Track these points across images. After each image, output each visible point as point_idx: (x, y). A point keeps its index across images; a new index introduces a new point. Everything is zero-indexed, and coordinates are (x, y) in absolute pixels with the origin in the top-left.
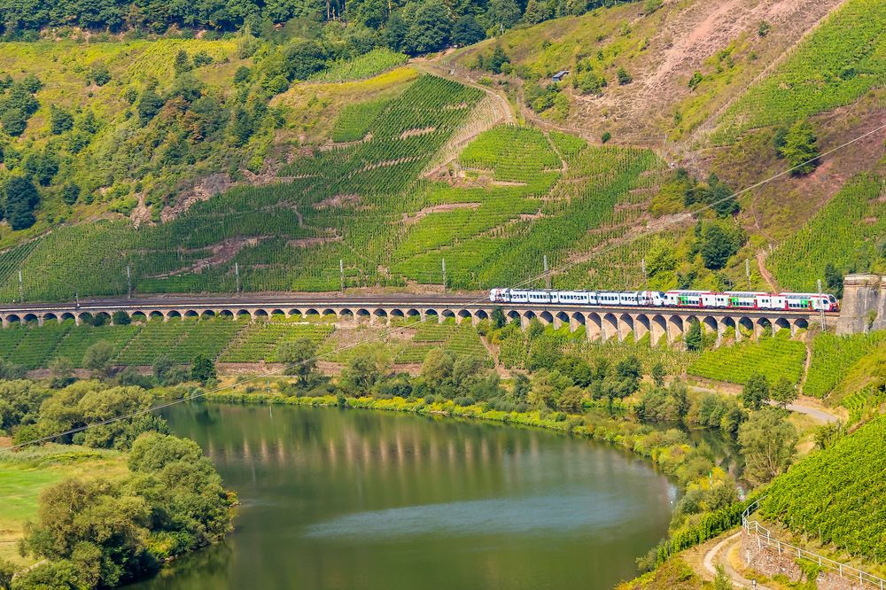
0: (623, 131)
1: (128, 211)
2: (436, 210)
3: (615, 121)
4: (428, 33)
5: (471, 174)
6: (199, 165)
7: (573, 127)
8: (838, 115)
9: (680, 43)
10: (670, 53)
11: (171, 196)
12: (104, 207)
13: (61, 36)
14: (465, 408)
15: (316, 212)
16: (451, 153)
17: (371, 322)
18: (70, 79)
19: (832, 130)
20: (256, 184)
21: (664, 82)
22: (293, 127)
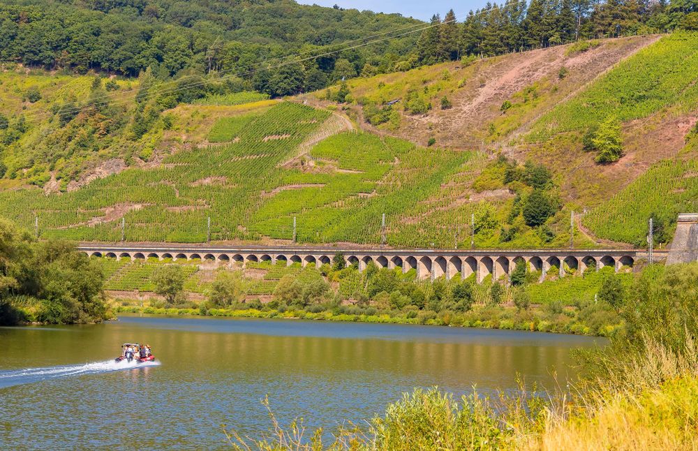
0: (445, 138)
1: (42, 184)
2: (288, 188)
3: (439, 132)
4: (285, 81)
5: (319, 163)
6: (102, 152)
7: (404, 135)
8: (636, 125)
9: (492, 84)
10: (482, 90)
11: (77, 172)
12: (24, 181)
13: (7, 69)
14: (316, 314)
15: (190, 188)
16: (303, 150)
17: (230, 265)
18: (10, 96)
19: (630, 134)
20: (144, 169)
21: (478, 109)
22: (178, 129)
